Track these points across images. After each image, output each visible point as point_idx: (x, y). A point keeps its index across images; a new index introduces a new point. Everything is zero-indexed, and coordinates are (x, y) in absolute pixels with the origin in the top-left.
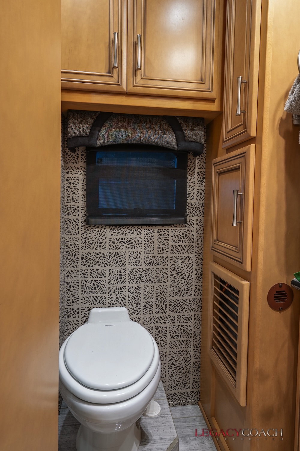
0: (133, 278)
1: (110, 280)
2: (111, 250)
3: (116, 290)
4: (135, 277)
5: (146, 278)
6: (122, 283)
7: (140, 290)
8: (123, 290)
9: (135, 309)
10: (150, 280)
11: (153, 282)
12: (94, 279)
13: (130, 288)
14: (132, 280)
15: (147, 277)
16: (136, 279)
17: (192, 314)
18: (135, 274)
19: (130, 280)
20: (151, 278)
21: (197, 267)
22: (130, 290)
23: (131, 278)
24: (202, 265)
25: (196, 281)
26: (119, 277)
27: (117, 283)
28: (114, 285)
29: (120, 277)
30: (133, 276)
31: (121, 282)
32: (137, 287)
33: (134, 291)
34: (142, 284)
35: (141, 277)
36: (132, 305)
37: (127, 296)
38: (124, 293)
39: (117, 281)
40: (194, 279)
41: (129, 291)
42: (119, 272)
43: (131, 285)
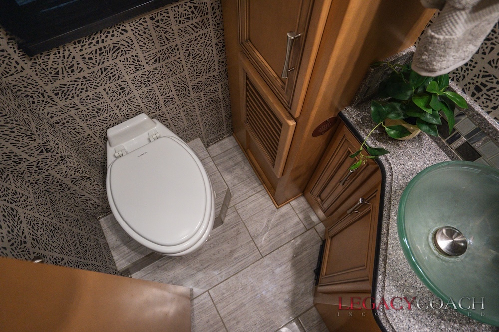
0: (140, 84)
1: (111, 98)
2: (93, 69)
3: (124, 103)
4: (141, 83)
5: (157, 78)
6: (128, 94)
7: (153, 91)
8: (132, 99)
9: (155, 108)
10: (162, 77)
11: (167, 77)
12: (90, 106)
13: (141, 94)
14: (140, 86)
15: (156, 76)
16: (144, 84)
17: (219, 85)
18: (140, 80)
19: (137, 88)
20: (162, 75)
21: (216, 41)
22: (141, 96)
23: (137, 85)
24: (223, 36)
25: (218, 56)
26: (121, 91)
27: (122, 97)
28: (120, 100)
29: (123, 90)
30: (139, 83)
31: (126, 94)
32: (148, 90)
33: (147, 94)
34: (154, 85)
35: (149, 79)
36: (150, 106)
37: (141, 103)
38: (135, 101)
39: (121, 95)
40: (215, 55)
41: (141, 98)
42: (118, 86)
43: (140, 92)
